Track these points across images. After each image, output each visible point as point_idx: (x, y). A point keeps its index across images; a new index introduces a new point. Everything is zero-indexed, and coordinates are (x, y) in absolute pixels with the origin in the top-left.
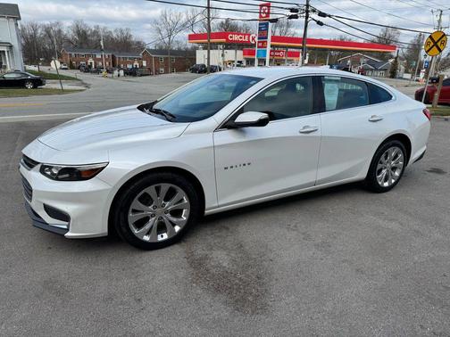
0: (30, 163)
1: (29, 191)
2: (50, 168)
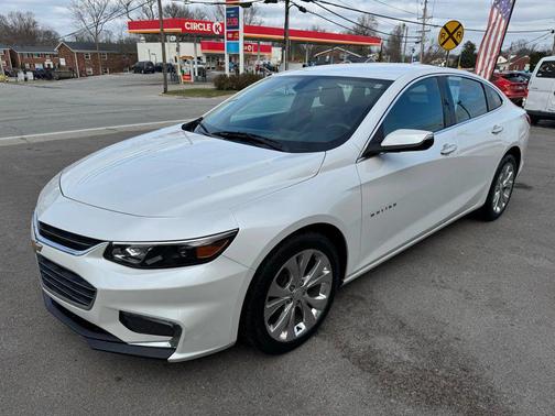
0: (79, 243)
1: (85, 293)
2: (123, 248)
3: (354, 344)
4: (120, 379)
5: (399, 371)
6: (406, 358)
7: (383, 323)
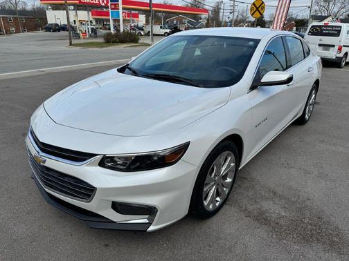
3: (251, 208)
4: (107, 245)
5: (282, 222)
6: (283, 214)
7: (263, 193)
